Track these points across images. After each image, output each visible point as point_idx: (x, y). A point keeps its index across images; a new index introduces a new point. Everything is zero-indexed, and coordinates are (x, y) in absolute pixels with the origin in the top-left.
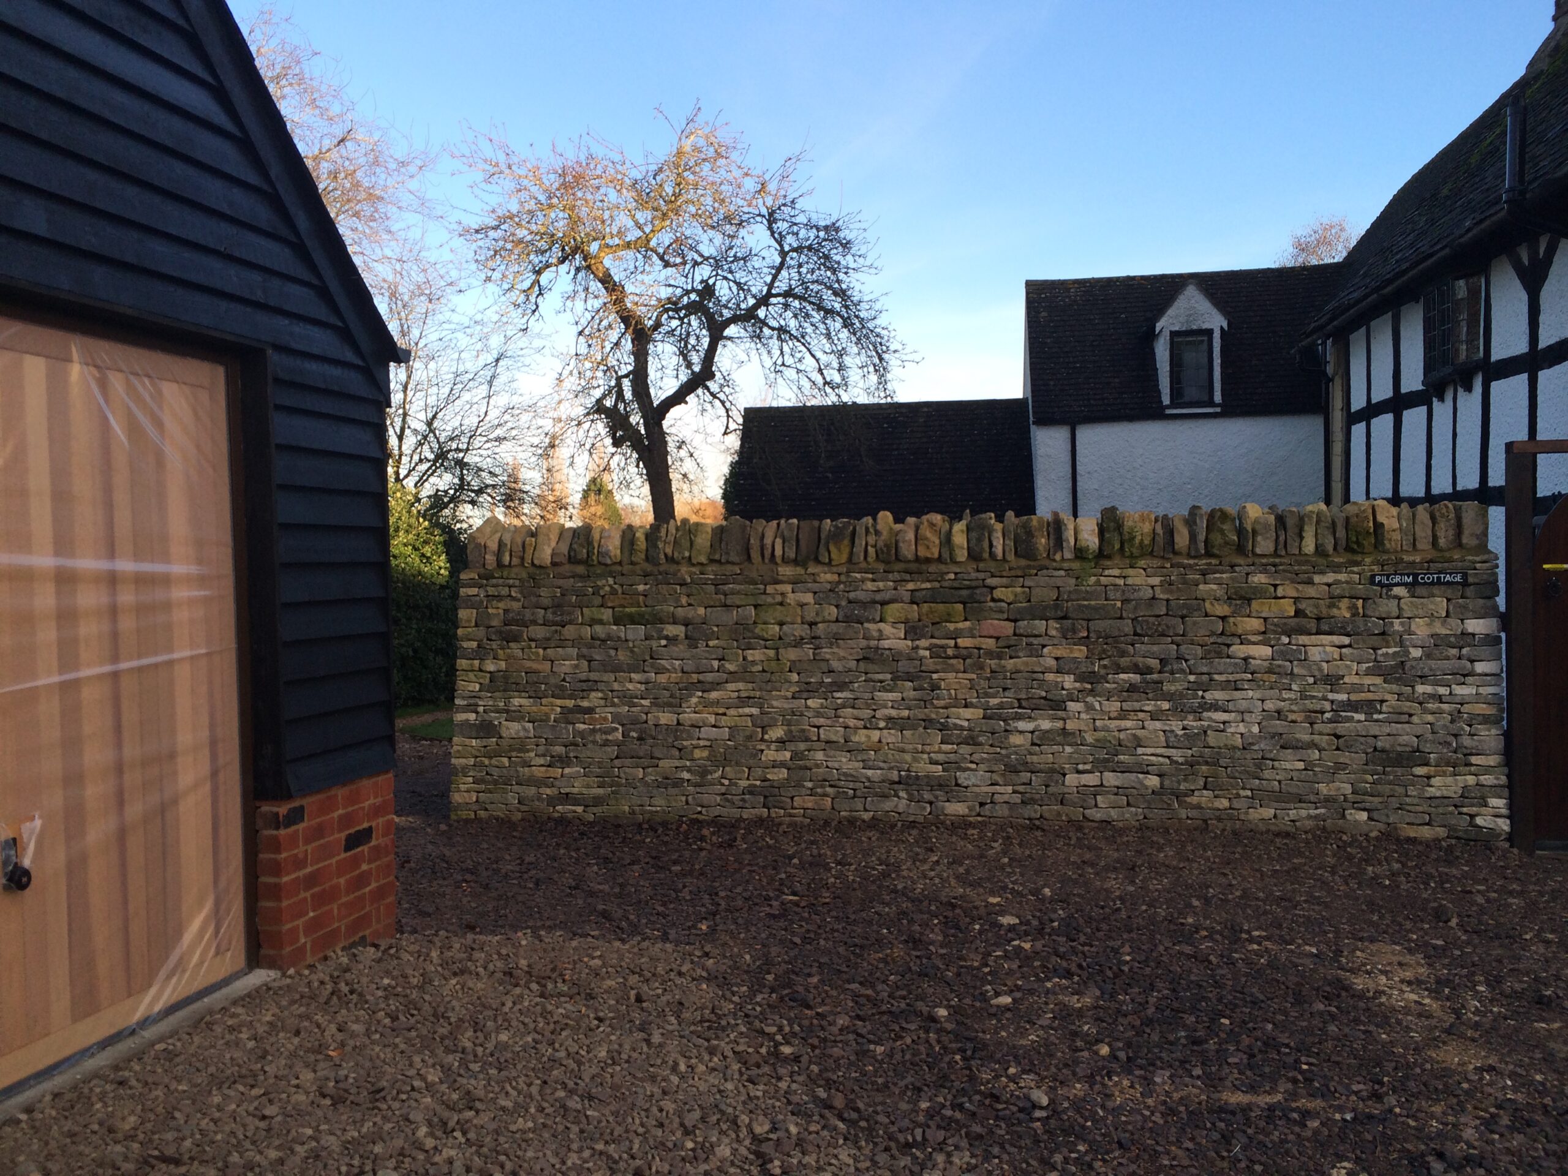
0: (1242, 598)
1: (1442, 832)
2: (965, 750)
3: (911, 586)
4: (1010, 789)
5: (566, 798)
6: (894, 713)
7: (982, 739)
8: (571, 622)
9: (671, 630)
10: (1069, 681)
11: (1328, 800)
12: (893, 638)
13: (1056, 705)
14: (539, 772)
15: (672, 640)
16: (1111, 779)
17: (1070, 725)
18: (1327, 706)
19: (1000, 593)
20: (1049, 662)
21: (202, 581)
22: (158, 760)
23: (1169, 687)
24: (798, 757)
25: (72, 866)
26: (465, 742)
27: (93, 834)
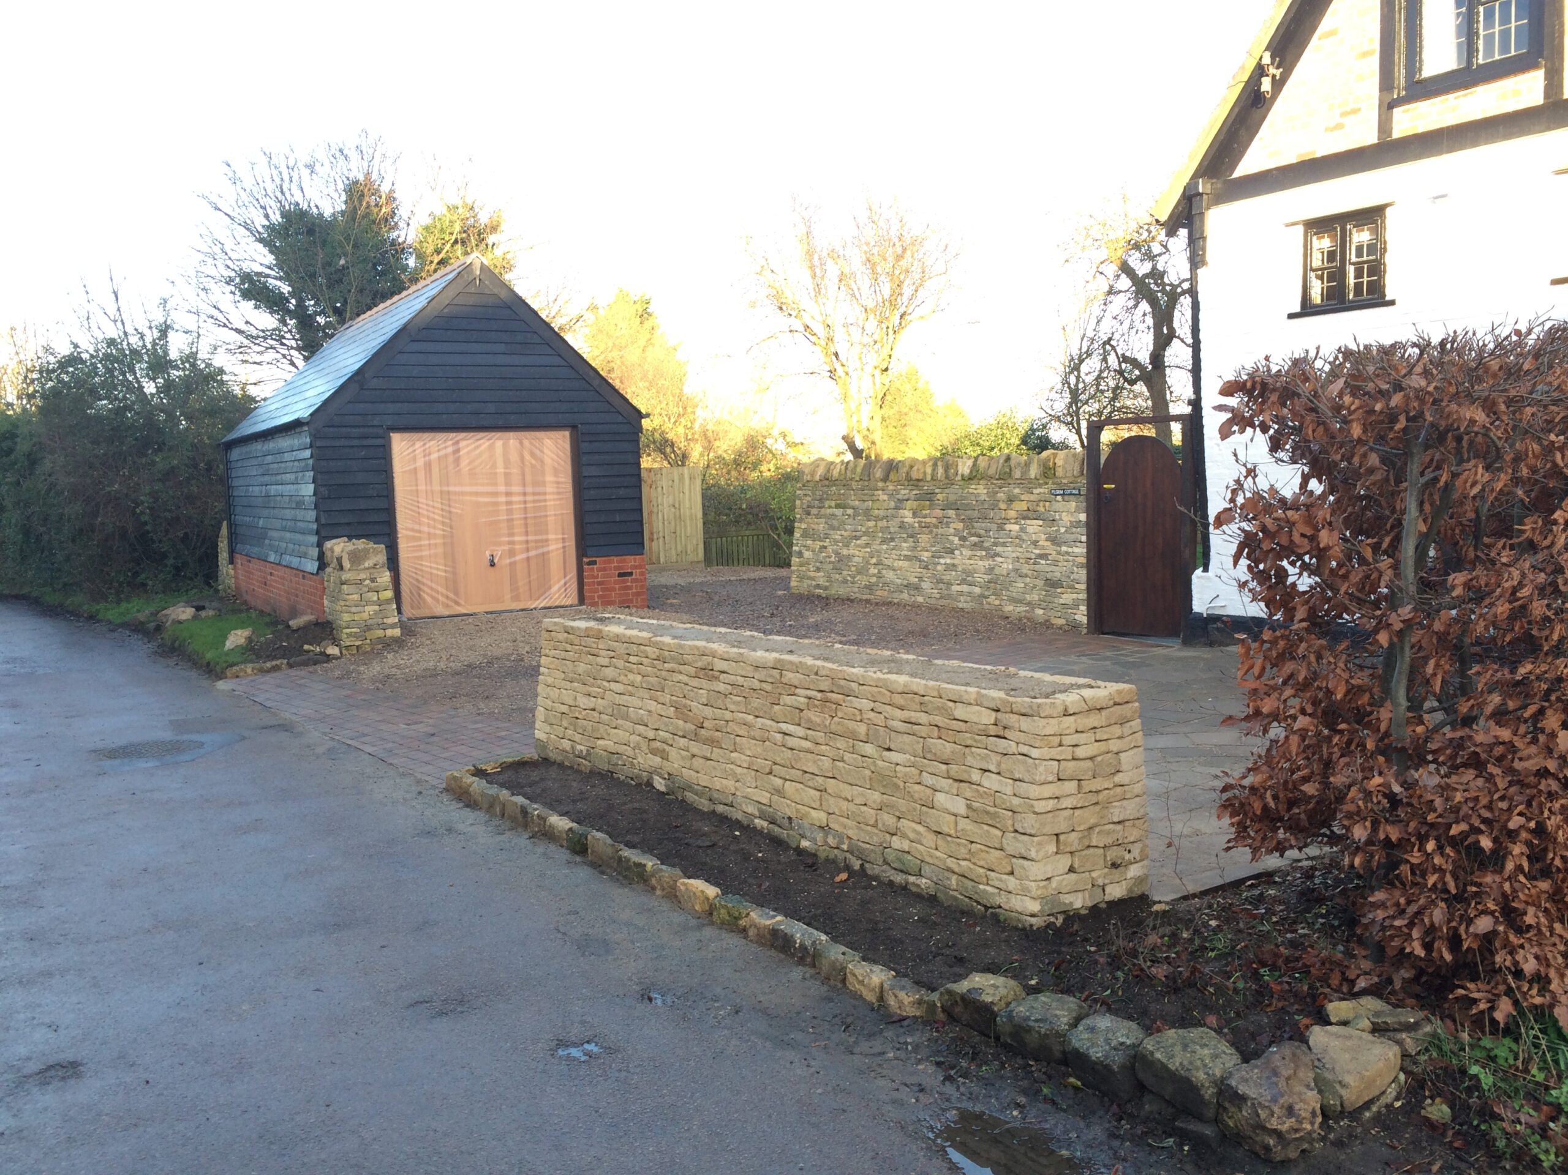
0: (1011, 500)
1: (1064, 622)
2: (925, 571)
3: (914, 492)
4: (936, 591)
5: (818, 586)
6: (906, 553)
7: (930, 567)
8: (823, 507)
9: (850, 511)
10: (956, 540)
11: (1029, 603)
12: (907, 516)
13: (951, 552)
14: (812, 574)
15: (849, 516)
16: (965, 588)
17: (956, 562)
18: (1033, 556)
19: (939, 496)
20: (952, 531)
21: (559, 493)
22: (542, 541)
23: (986, 545)
24: (879, 572)
25: (511, 564)
26: (795, 560)
27: (518, 558)
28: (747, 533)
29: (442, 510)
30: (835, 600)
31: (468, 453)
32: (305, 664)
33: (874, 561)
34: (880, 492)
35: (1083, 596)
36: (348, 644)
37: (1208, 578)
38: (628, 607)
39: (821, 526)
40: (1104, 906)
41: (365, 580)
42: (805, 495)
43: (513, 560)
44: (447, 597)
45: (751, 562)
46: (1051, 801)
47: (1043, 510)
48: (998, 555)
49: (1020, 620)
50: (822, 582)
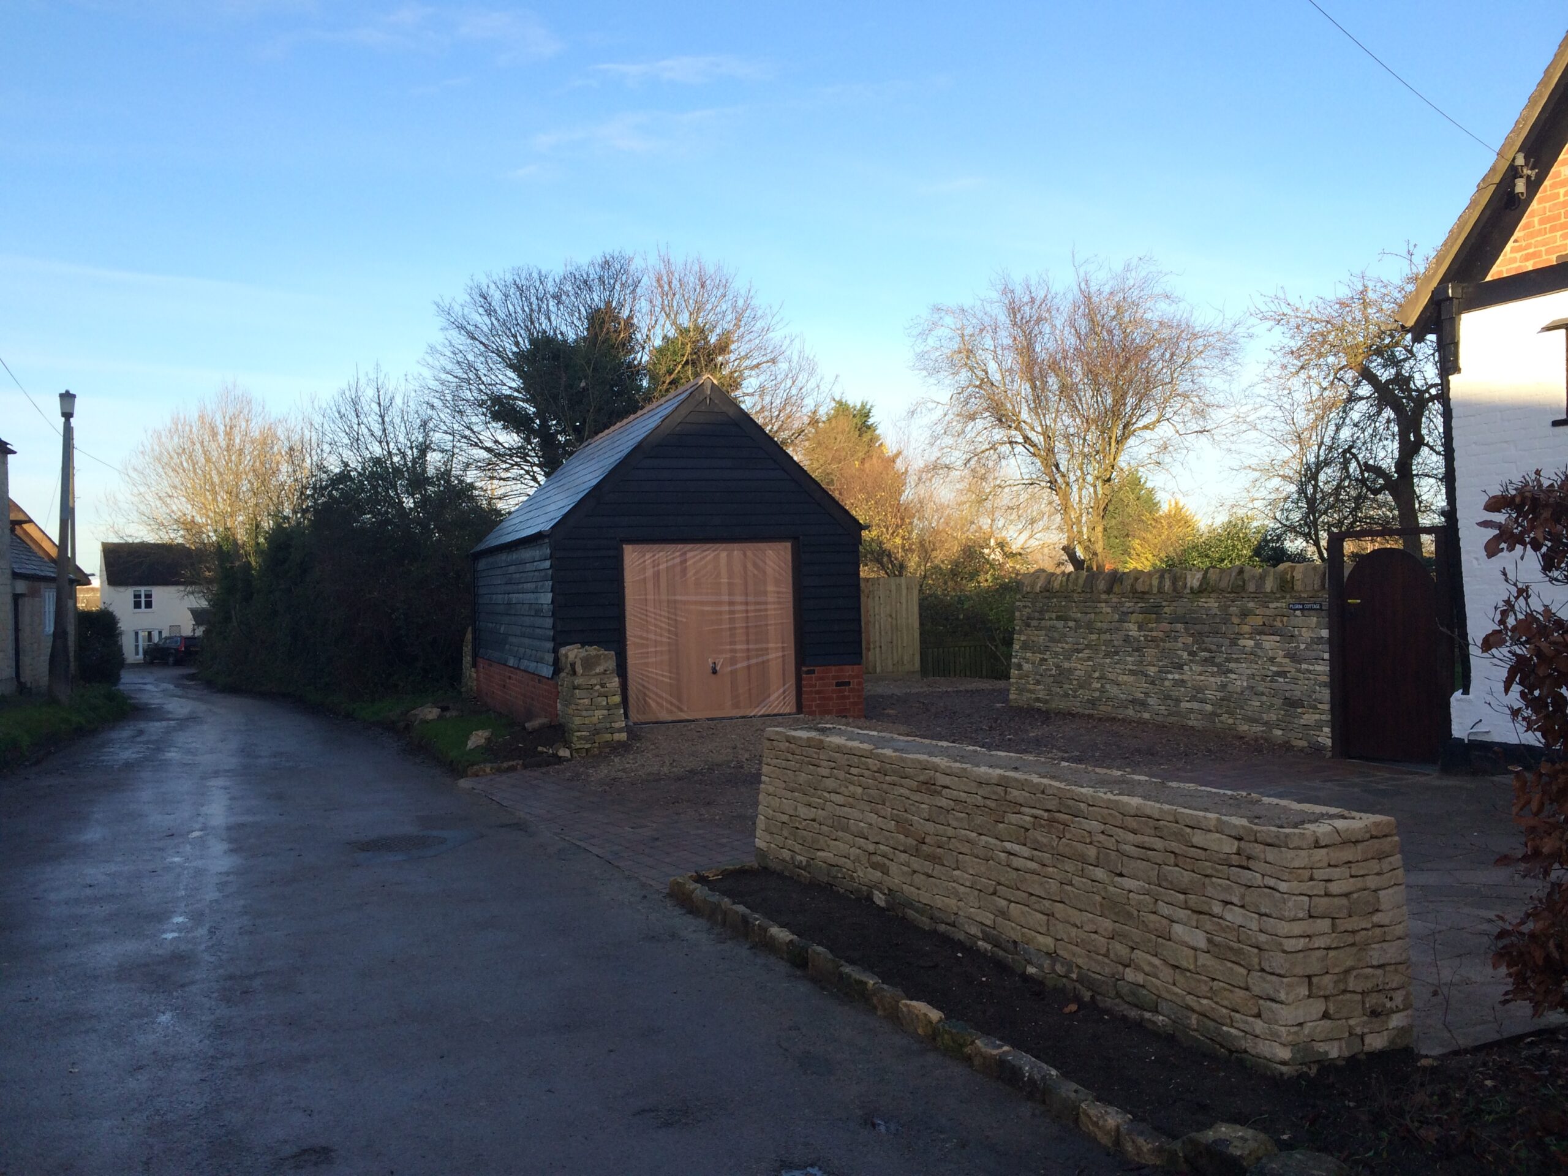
0: (1245, 614)
1: (1305, 744)
2: (1151, 686)
3: (1140, 605)
4: (1163, 708)
5: (1038, 700)
6: (1131, 667)
7: (1157, 682)
8: (1044, 619)
9: (1071, 624)
10: (1185, 655)
11: (1266, 723)
12: (1133, 630)
13: (1180, 667)
14: (1032, 687)
15: (1070, 628)
16: (1195, 705)
17: (1185, 677)
18: (1270, 674)
19: (1166, 609)
20: (1180, 645)
21: (779, 603)
22: (762, 650)
23: (1217, 660)
24: (1103, 686)
25: (732, 672)
26: (1014, 672)
27: (739, 666)
28: (964, 644)
29: (669, 618)
30: (1056, 714)
31: (694, 563)
32: (540, 766)
33: (1097, 675)
34: (1103, 605)
35: (1326, 717)
36: (578, 746)
37: (1470, 701)
38: (846, 717)
39: (1041, 639)
40: (1362, 1057)
41: (595, 685)
42: (1025, 607)
43: (735, 667)
44: (671, 703)
45: (968, 673)
46: (1302, 940)
47: (1280, 625)
48: (1231, 671)
49: (1256, 740)
50: (1042, 695)
